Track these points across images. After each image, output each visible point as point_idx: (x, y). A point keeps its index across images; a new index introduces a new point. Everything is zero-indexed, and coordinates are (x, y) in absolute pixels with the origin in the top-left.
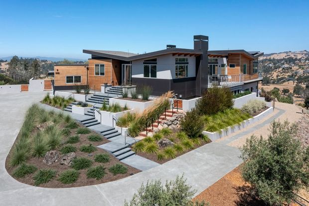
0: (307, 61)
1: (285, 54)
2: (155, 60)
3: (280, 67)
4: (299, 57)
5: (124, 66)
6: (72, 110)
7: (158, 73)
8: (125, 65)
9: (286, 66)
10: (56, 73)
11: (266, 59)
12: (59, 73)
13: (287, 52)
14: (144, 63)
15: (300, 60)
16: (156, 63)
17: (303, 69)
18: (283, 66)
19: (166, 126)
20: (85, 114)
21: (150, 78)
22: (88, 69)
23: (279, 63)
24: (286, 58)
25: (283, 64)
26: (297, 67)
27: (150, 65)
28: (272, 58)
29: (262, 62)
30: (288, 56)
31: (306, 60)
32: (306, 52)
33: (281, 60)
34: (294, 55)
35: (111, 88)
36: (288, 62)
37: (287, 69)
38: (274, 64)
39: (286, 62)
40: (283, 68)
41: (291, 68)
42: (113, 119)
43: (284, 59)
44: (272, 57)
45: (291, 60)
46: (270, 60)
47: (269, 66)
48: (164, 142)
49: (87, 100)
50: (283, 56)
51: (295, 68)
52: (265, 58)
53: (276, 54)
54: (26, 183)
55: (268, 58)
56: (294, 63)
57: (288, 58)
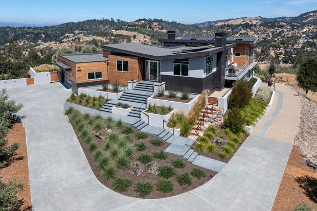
0: (262, 27)
1: (242, 20)
2: (187, 60)
3: (237, 33)
4: (254, 22)
5: (147, 62)
6: (112, 111)
7: (190, 72)
8: (149, 61)
9: (243, 31)
10: (78, 71)
11: (225, 25)
12: (80, 70)
13: (243, 18)
14: (174, 62)
15: (255, 26)
16: (188, 63)
17: (258, 34)
18: (240, 32)
19: (209, 123)
20: (128, 115)
21: (181, 76)
22: (108, 64)
23: (236, 28)
24: (243, 23)
25: (241, 29)
26: (253, 33)
27: (181, 64)
28: (230, 24)
29: (221, 28)
30: (244, 21)
31: (261, 25)
32: (260, 18)
33: (239, 26)
34: (250, 21)
35: (137, 83)
36: (245, 28)
37: (244, 34)
38: (232, 30)
39: (243, 27)
40: (241, 34)
41: (247, 34)
42: (164, 121)
43: (240, 25)
44: (230, 22)
45: (247, 26)
46: (228, 26)
47: (228, 32)
48: (219, 141)
49: (119, 98)
50: (239, 22)
51: (251, 33)
52: (223, 23)
53: (233, 19)
54: (132, 196)
55: (227, 23)
56: (250, 29)
57: (245, 24)
